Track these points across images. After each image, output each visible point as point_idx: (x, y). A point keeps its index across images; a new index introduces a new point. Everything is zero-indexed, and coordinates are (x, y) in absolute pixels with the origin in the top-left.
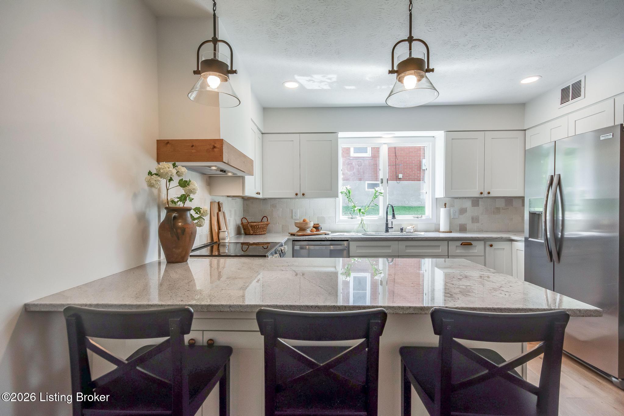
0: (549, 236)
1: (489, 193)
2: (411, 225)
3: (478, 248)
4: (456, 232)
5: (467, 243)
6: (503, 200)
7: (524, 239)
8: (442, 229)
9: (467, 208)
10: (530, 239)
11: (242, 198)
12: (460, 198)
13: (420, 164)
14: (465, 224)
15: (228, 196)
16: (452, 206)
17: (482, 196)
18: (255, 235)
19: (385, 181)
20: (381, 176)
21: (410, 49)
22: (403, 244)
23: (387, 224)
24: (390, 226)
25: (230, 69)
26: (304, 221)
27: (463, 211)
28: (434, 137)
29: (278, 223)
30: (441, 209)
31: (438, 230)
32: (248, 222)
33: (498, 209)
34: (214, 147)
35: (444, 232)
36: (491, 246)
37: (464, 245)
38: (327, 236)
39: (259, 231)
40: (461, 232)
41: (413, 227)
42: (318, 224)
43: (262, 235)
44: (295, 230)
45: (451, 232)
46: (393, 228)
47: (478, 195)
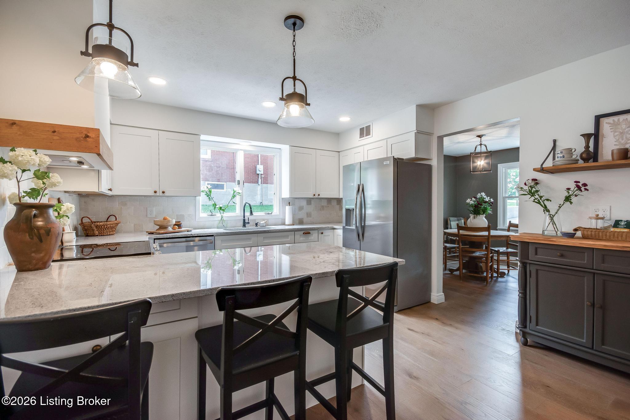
0: (358, 225)
1: (319, 195)
2: (264, 220)
3: (314, 235)
4: (297, 225)
5: (307, 232)
6: (326, 200)
7: (342, 227)
8: (287, 223)
9: (303, 206)
10: (346, 227)
11: (79, 194)
12: (299, 198)
13: (256, 169)
14: (302, 218)
15: (65, 192)
16: (293, 205)
17: (315, 197)
18: (102, 235)
19: (241, 183)
20: (238, 178)
21: (294, 86)
22: (261, 236)
23: (244, 220)
24: (247, 221)
25: (129, 60)
26: (165, 219)
27: (301, 208)
28: (280, 149)
29: (129, 222)
30: (286, 207)
31: (284, 224)
32: (92, 222)
33: (323, 207)
34: (87, 136)
35: (289, 225)
36: (322, 233)
37: (305, 234)
38: (189, 233)
39: (107, 231)
40: (300, 225)
41: (265, 222)
42: (180, 222)
43: (110, 236)
44: (155, 228)
45: (294, 225)
46: (249, 223)
47: (312, 197)
